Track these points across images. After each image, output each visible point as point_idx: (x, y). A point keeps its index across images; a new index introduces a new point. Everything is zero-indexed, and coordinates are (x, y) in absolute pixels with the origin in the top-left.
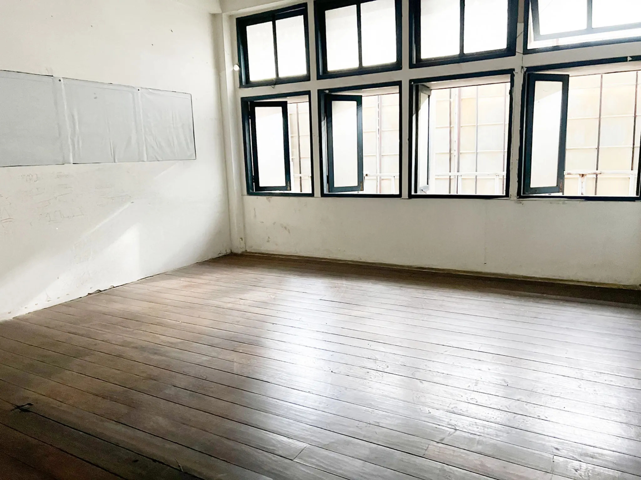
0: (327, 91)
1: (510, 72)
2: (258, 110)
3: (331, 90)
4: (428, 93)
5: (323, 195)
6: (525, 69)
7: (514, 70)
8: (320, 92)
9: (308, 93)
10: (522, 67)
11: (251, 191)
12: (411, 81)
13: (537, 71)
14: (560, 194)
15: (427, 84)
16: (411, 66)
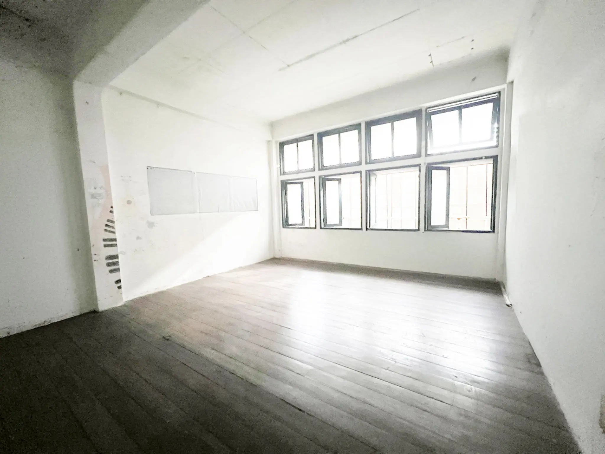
0: (323, 177)
1: (419, 165)
2: (289, 186)
3: (325, 176)
4: (375, 177)
5: (321, 228)
6: (426, 164)
7: (420, 164)
8: (320, 177)
9: (314, 177)
10: (425, 163)
11: (284, 226)
12: (366, 171)
13: (433, 165)
14: (447, 229)
15: (375, 172)
16: (366, 163)
